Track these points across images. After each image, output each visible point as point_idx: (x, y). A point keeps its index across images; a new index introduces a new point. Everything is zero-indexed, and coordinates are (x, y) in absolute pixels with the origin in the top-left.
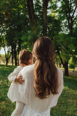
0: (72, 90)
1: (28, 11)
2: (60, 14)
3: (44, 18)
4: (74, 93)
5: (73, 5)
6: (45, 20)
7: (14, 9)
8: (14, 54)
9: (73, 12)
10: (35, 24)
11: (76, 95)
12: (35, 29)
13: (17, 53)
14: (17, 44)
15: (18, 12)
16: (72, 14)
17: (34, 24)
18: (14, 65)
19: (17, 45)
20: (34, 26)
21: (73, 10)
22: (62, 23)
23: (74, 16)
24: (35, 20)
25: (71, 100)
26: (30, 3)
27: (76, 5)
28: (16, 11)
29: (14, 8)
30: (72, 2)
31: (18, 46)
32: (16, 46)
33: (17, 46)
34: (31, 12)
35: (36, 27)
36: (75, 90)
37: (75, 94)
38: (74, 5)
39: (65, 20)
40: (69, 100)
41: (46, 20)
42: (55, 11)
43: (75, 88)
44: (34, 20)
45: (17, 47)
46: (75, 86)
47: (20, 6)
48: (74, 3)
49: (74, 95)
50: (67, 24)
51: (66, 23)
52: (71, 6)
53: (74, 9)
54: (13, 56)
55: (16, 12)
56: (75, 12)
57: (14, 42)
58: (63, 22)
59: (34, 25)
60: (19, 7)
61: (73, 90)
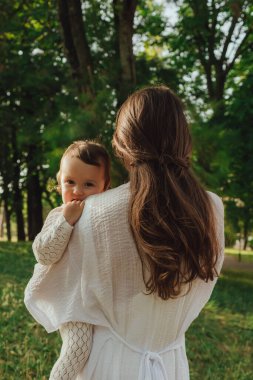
0: (233, 313)
1: (63, 37)
2: (177, 51)
3: (124, 63)
4: (240, 325)
5: (221, 17)
6: (128, 70)
7: (10, 36)
8: (12, 202)
9: (223, 42)
10: (92, 82)
11: (248, 330)
12: (90, 102)
13: (22, 197)
14: (21, 163)
15: (25, 45)
16: (221, 49)
17: (88, 82)
18: (14, 239)
19: (22, 167)
20: (86, 91)
21: (222, 34)
22: (184, 83)
23: (227, 55)
24: (89, 68)
25: (234, 347)
26: (72, 9)
27: (231, 19)
28: (16, 41)
29: (11, 31)
30: (217, 6)
31: (26, 171)
32: (18, 170)
33: (24, 173)
34: (75, 40)
35: (96, 94)
36: (243, 312)
37: (246, 327)
38: (227, 19)
39: (195, 74)
40: (227, 347)
41: (131, 68)
42: (158, 38)
43: (244, 308)
44: (86, 70)
45: (22, 174)
46: (240, 299)
47: (32, 26)
48: (225, 9)
49: (243, 329)
50: (204, 87)
51: (198, 81)
52: (215, 22)
53: (226, 34)
54: (9, 208)
55: (18, 43)
56: (229, 40)
57: (12, 156)
58: (186, 78)
59: (88, 89)
60: (28, 26)
61: (237, 315)
